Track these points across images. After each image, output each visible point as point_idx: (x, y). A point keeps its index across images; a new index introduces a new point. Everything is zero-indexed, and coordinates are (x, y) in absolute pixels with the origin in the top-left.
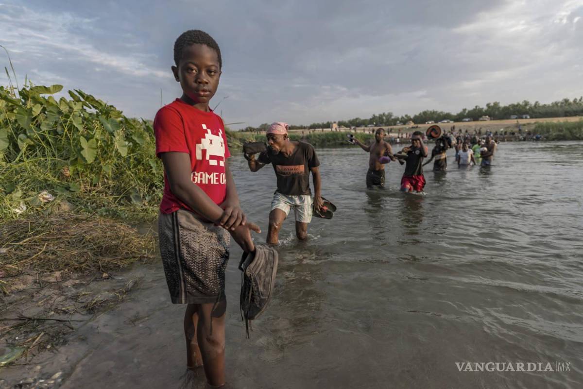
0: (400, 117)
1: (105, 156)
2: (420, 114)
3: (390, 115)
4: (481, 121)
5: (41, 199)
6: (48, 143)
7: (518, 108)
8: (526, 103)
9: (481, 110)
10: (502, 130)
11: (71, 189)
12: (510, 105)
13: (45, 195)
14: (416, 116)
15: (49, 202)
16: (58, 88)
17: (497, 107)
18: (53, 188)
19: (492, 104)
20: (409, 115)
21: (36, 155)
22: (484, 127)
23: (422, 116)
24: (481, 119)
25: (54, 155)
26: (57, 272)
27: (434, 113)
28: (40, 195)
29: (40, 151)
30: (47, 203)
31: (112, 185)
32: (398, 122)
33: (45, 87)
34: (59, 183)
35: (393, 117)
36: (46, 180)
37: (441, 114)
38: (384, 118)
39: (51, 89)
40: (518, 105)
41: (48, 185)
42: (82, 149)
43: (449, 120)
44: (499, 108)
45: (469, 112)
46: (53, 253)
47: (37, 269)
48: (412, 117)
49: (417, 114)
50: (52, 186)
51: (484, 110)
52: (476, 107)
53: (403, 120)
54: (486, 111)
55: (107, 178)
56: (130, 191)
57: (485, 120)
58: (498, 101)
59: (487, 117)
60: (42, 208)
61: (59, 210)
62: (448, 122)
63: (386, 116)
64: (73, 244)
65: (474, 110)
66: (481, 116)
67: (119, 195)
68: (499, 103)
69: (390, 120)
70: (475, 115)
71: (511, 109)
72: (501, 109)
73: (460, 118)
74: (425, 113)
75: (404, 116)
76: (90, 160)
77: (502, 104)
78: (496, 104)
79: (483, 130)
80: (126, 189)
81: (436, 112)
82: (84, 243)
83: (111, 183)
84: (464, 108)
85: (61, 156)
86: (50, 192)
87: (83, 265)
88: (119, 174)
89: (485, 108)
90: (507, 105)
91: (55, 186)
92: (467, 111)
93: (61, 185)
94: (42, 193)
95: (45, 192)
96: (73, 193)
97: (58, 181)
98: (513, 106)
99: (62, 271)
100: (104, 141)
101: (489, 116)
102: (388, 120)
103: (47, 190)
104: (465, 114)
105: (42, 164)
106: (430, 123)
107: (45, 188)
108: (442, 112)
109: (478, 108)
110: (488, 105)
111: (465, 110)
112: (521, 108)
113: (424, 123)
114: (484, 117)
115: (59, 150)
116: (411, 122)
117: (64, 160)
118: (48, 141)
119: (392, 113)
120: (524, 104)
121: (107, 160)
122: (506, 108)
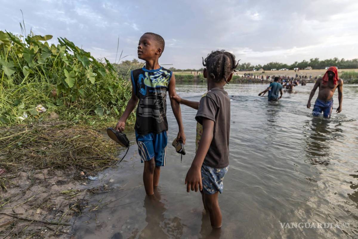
0: (255, 66)
1: (80, 82)
2: (268, 64)
3: (249, 64)
4: (307, 69)
5: (37, 110)
6: (42, 73)
7: (330, 62)
8: (336, 59)
9: (306, 63)
10: (320, 76)
11: (57, 104)
12: (325, 60)
13: (41, 107)
14: (265, 66)
15: (42, 112)
16: (50, 37)
17: (317, 61)
18: (46, 103)
19: (314, 59)
20: (261, 65)
21: (35, 81)
22: (309, 73)
23: (269, 66)
24: (306, 68)
25: (46, 81)
26: (45, 170)
27: (276, 64)
28: (36, 108)
29: (37, 78)
30: (41, 113)
31: (84, 102)
32: (254, 69)
33: (41, 36)
34: (49, 100)
35: (250, 66)
36: (41, 98)
37: (281, 65)
38: (245, 66)
39: (45, 38)
40: (331, 60)
41: (42, 101)
42: (66, 78)
43: (286, 69)
44: (318, 62)
45: (299, 64)
46: (43, 153)
47: (30, 166)
48: (262, 66)
49: (266, 64)
50: (45, 101)
51: (308, 63)
52: (304, 61)
53: (257, 67)
54: (309, 64)
55: (81, 98)
56: (96, 106)
57: (309, 69)
58: (318, 58)
59: (310, 67)
60: (38, 116)
61: (49, 118)
62: (285, 70)
63: (246, 65)
64: (58, 146)
65: (302, 63)
66: (306, 67)
67: (88, 109)
68: (318, 59)
69: (249, 67)
70: (303, 66)
71: (326, 63)
72: (319, 63)
73: (292, 68)
74: (271, 64)
75: (258, 65)
76: (71, 85)
77: (321, 60)
78: (316, 59)
79: (308, 76)
80: (94, 105)
81: (278, 63)
82: (66, 145)
83: (83, 101)
84: (296, 61)
85: (51, 82)
86: (43, 106)
87: (65, 164)
88: (88, 95)
89: (309, 61)
90: (323, 60)
91: (47, 102)
92: (297, 64)
93: (51, 101)
94: (38, 106)
95: (40, 106)
96: (58, 107)
97: (49, 99)
98: (328, 61)
99: (49, 169)
100: (79, 72)
101: (312, 67)
102: (247, 68)
103: (41, 104)
104: (296, 65)
105: (38, 87)
106: (274, 70)
107: (40, 103)
108: (281, 64)
109: (305, 61)
110: (311, 60)
111: (296, 63)
112: (332, 62)
113: (270, 70)
114: (308, 67)
115: (50, 77)
116: (262, 69)
117: (53, 84)
118: (43, 71)
119: (250, 63)
120: (334, 60)
121: (81, 85)
122: (322, 62)
